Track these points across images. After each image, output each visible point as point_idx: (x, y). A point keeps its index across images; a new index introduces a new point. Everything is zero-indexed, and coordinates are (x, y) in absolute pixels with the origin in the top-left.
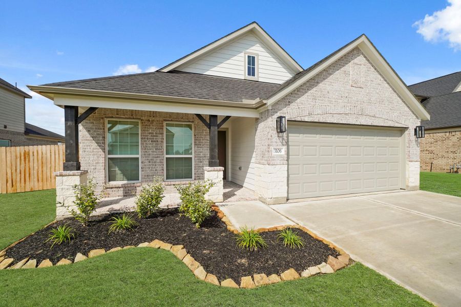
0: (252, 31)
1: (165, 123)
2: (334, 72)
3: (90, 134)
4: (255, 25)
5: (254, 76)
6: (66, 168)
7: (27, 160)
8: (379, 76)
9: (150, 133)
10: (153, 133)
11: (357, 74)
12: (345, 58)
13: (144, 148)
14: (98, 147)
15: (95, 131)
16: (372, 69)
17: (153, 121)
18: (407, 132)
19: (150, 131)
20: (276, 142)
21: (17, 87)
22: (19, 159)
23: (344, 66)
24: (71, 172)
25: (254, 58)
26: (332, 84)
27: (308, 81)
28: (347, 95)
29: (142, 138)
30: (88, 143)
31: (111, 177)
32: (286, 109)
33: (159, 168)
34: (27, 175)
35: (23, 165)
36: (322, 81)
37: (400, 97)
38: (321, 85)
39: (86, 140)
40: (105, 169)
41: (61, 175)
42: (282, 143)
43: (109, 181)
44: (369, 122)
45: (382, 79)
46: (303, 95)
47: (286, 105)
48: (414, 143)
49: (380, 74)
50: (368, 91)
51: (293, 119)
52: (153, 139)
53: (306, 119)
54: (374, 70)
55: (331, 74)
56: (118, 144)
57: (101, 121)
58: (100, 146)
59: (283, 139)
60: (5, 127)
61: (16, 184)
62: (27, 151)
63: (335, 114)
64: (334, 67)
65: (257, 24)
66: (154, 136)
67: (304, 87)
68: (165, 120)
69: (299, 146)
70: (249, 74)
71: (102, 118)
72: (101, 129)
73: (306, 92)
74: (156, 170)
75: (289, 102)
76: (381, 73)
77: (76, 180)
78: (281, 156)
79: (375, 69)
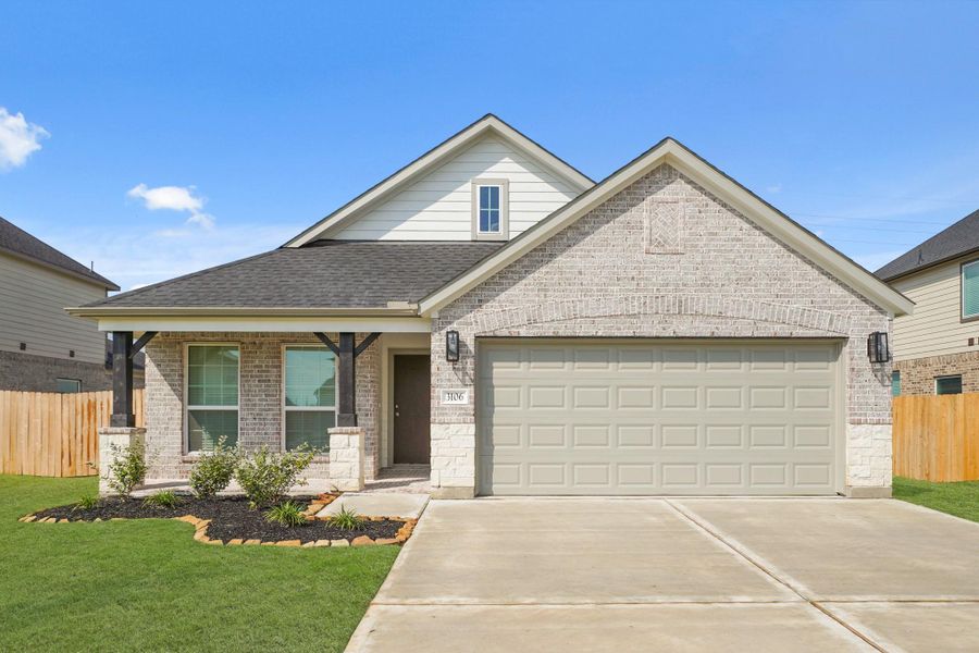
0: (490, 133)
1: (283, 347)
2: (599, 228)
3: (160, 371)
4: (490, 121)
5: (497, 230)
6: (114, 423)
7: (92, 416)
8: (738, 220)
9: (255, 366)
10: (261, 366)
11: (665, 224)
12: (628, 194)
13: (247, 393)
14: (172, 392)
15: (167, 366)
16: (714, 206)
17: (261, 344)
18: (846, 349)
19: (257, 362)
20: (449, 380)
21: (95, 270)
22: (79, 416)
23: (624, 211)
24: (118, 429)
25: (495, 190)
26: (593, 254)
27: (526, 256)
28: (634, 273)
29: (242, 376)
30: (156, 385)
31: (192, 443)
32: (471, 315)
33: (271, 430)
34: (92, 446)
35: (86, 427)
36: (564, 251)
37: (810, 263)
38: (561, 260)
39: (155, 380)
40: (182, 429)
41: (106, 433)
42: (463, 381)
43: (190, 450)
44: (704, 329)
45: (746, 226)
46: (514, 284)
47: (473, 307)
48: (869, 375)
49: (741, 216)
50: (699, 260)
51: (492, 334)
52: (261, 376)
53: (523, 332)
54: (719, 207)
55: (587, 234)
56: (222, 386)
57: (178, 347)
58: (174, 390)
59: (465, 374)
60: (72, 354)
61: (75, 460)
62: (92, 400)
63: (599, 317)
64: (597, 216)
65: (496, 117)
66: (264, 371)
67: (518, 268)
68: (284, 341)
69: (519, 386)
70: (484, 227)
71: (179, 343)
72: (176, 361)
73: (521, 278)
74: (266, 434)
75: (480, 301)
76: (742, 212)
77: (123, 440)
78: (461, 408)
79: (724, 205)
